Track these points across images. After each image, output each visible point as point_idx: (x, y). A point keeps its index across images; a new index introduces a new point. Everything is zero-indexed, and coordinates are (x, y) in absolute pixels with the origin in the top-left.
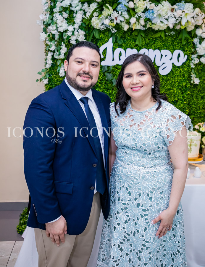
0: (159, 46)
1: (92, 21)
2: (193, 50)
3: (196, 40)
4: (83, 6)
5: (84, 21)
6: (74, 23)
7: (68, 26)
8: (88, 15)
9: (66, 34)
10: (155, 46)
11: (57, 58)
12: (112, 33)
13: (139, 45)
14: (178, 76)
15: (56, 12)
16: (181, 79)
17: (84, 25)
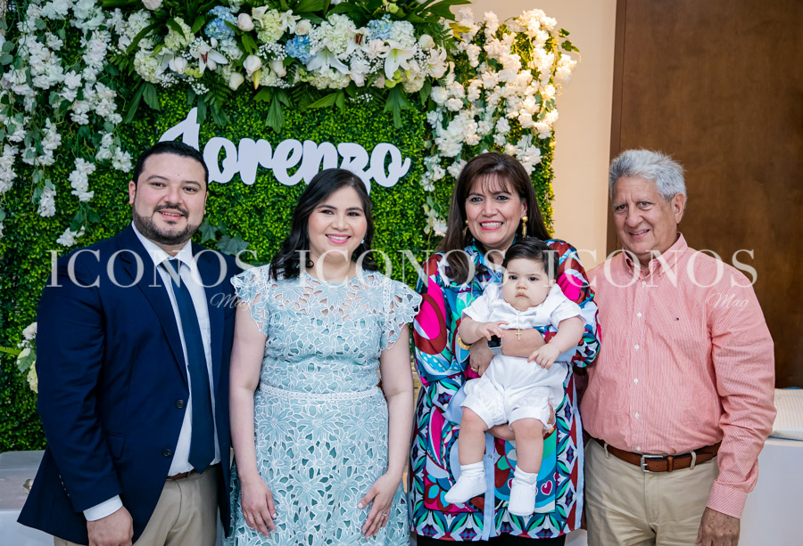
0: (333, 131)
1: (136, 62)
2: (426, 144)
3: (434, 117)
4: (107, 18)
5: (112, 60)
6: (83, 65)
7: (64, 73)
8: (124, 43)
9: (60, 95)
10: (322, 132)
11: (31, 163)
12: (197, 95)
13: (275, 130)
14: (388, 213)
15: (26, 34)
16: (397, 224)
17: (113, 72)
